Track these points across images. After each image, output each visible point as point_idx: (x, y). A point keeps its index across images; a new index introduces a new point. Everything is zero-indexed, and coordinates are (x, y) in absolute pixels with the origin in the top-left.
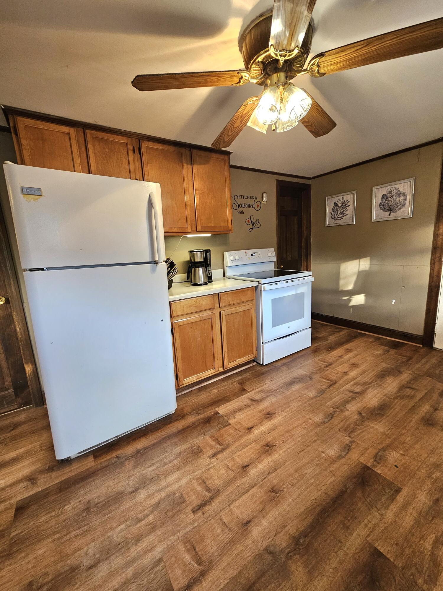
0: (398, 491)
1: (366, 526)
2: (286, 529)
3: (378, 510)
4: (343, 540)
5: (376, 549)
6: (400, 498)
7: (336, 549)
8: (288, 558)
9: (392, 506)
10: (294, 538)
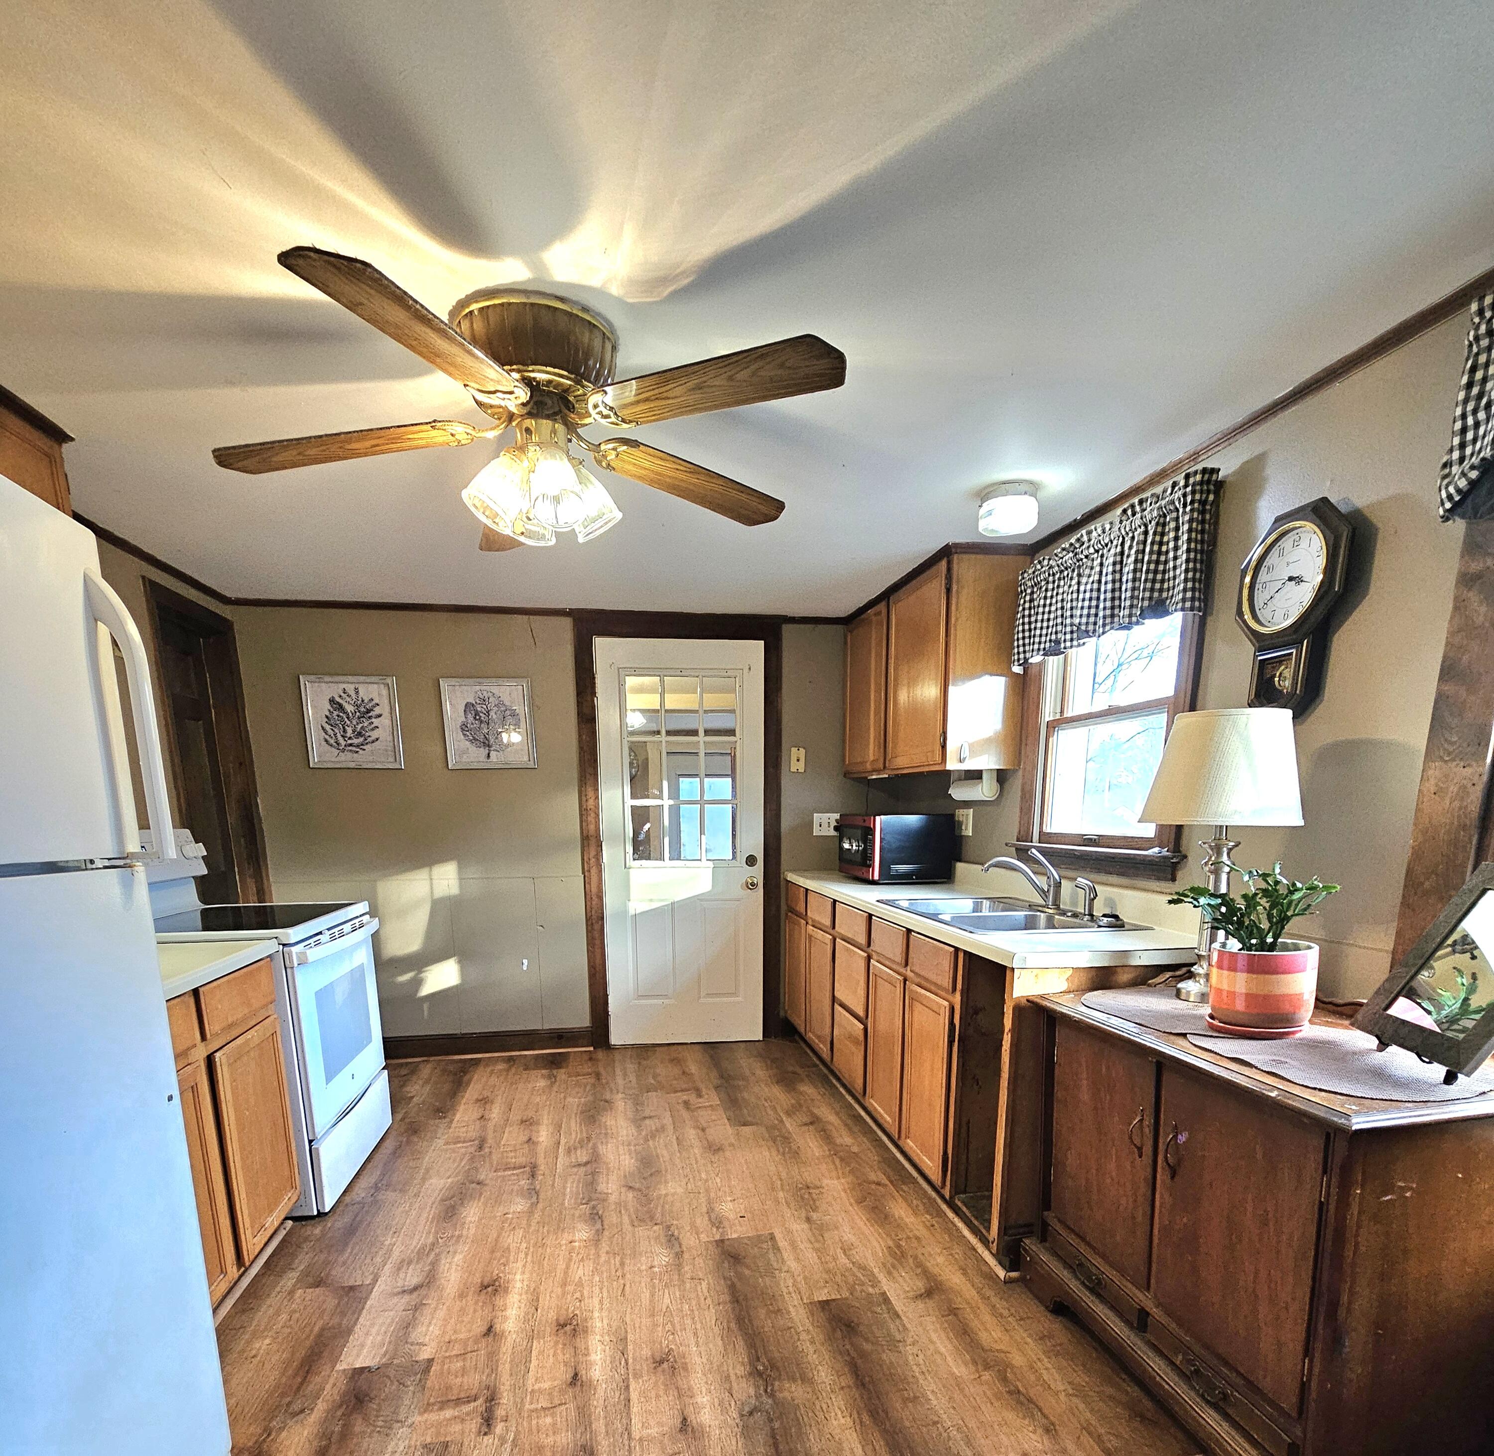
0: (772, 1237)
1: (790, 1293)
2: (733, 1378)
3: (780, 1270)
4: (790, 1325)
5: (819, 1301)
6: (782, 1243)
7: (796, 1337)
8: (772, 1395)
9: (785, 1255)
10: (750, 1374)
